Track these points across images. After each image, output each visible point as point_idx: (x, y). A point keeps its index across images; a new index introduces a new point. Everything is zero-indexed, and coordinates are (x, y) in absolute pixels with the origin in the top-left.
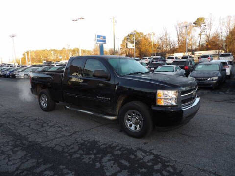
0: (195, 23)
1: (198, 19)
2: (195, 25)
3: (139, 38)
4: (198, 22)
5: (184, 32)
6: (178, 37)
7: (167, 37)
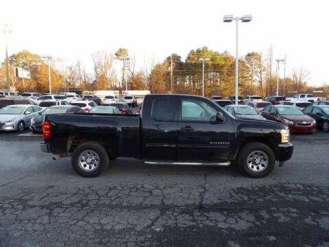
0: (116, 54)
1: (120, 50)
2: (116, 57)
3: (34, 63)
4: (120, 54)
5: (103, 64)
6: (96, 70)
7: (81, 67)
